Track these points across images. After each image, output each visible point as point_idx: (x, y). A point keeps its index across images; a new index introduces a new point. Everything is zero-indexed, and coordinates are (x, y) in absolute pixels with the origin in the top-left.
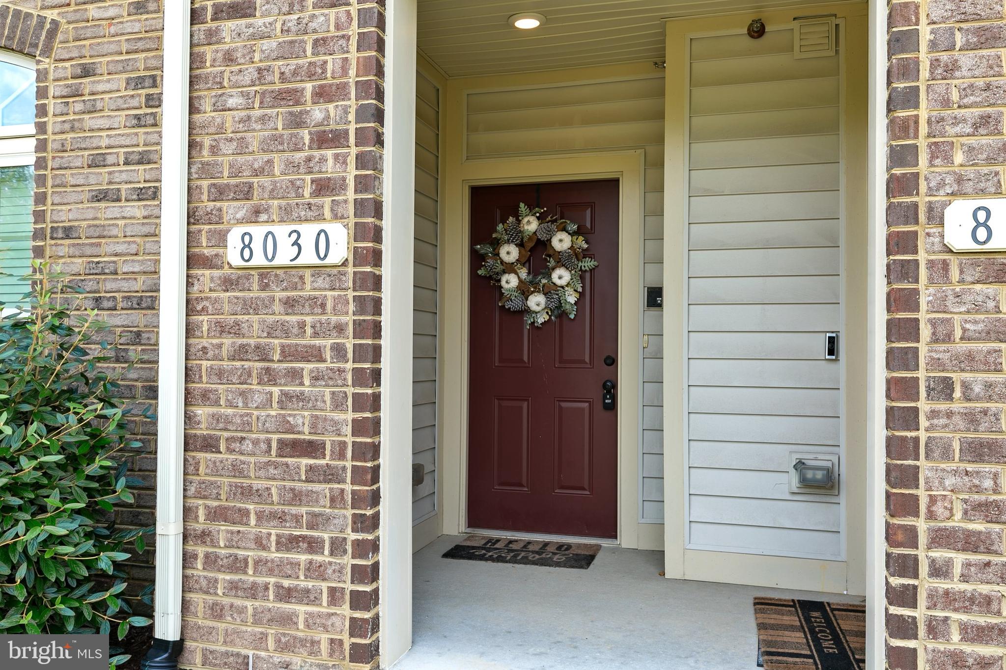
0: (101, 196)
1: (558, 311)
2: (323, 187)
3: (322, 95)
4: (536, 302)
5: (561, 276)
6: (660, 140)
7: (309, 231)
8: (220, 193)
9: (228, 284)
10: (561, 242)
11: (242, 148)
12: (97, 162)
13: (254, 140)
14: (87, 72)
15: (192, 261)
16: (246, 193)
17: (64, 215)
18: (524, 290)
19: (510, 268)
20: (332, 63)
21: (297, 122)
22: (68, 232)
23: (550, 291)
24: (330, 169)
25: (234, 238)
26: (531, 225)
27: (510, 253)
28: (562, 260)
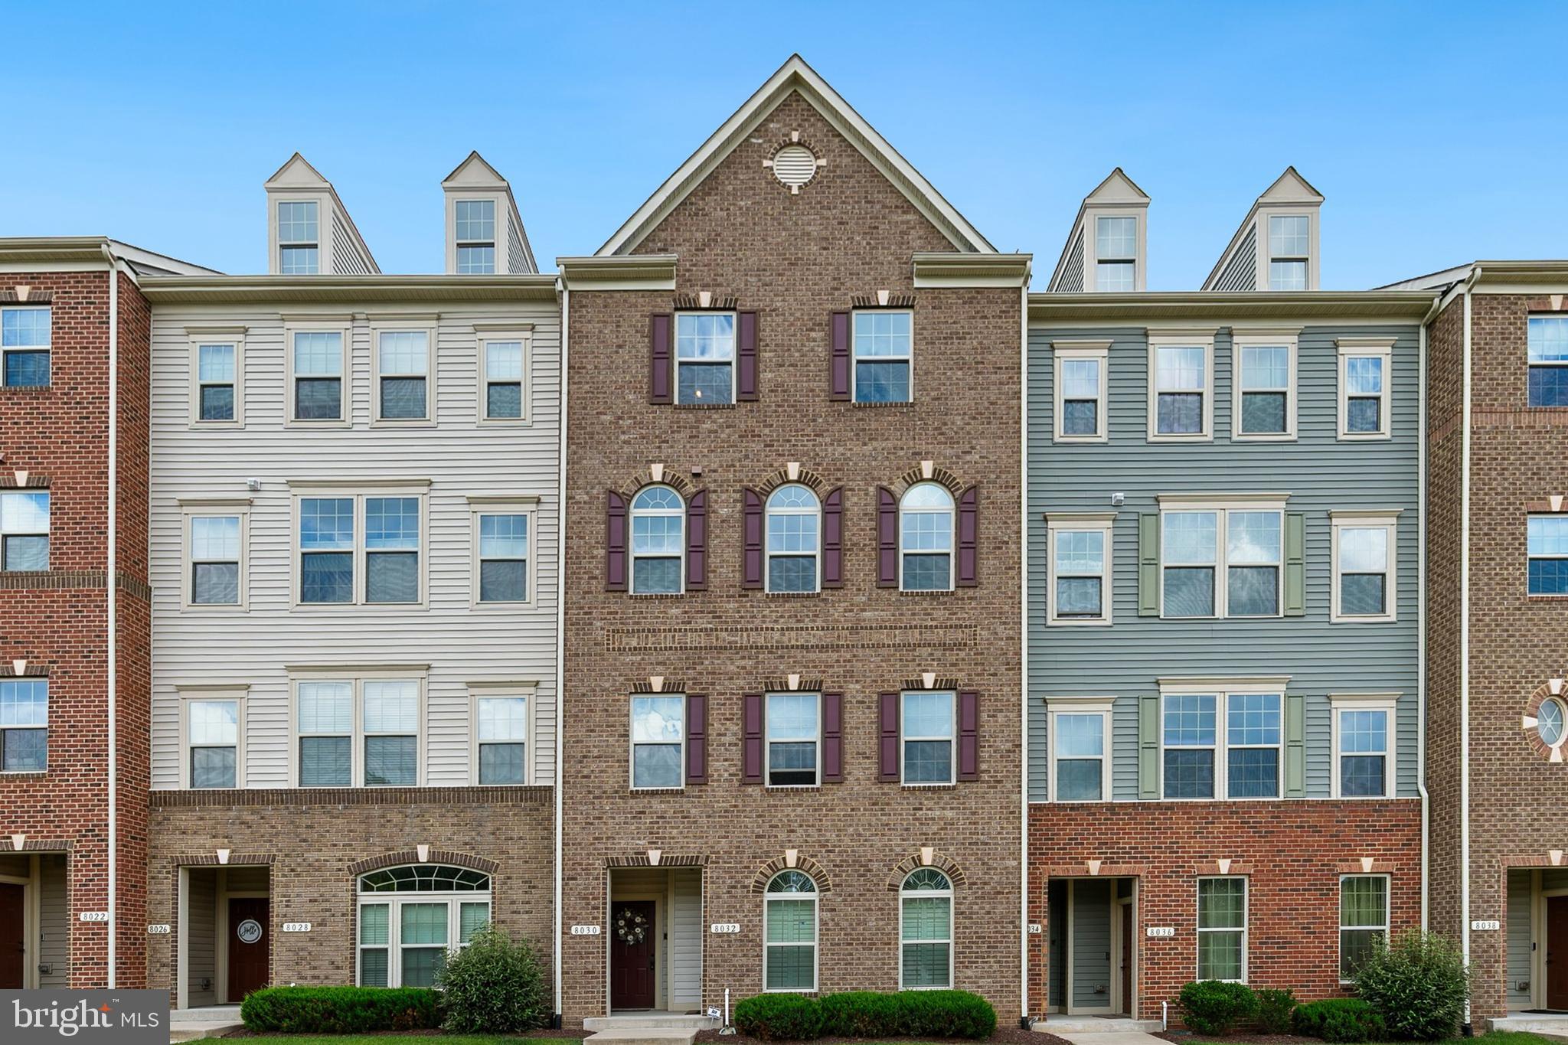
0: (513, 912)
1: (637, 940)
2: (594, 918)
3: (594, 899)
4: (630, 938)
5: (638, 930)
6: (667, 890)
7: (591, 927)
8: (569, 918)
9: (571, 938)
10: (638, 920)
11: (575, 909)
12: (514, 903)
13: (578, 907)
14: (509, 878)
15: (563, 933)
16: (576, 919)
17: (502, 917)
18: (626, 934)
19: (622, 928)
20: (596, 892)
21: (588, 904)
22: (503, 922)
23: (635, 934)
24: (596, 915)
25: (573, 928)
26: (628, 914)
27: (622, 923)
28: (638, 925)
